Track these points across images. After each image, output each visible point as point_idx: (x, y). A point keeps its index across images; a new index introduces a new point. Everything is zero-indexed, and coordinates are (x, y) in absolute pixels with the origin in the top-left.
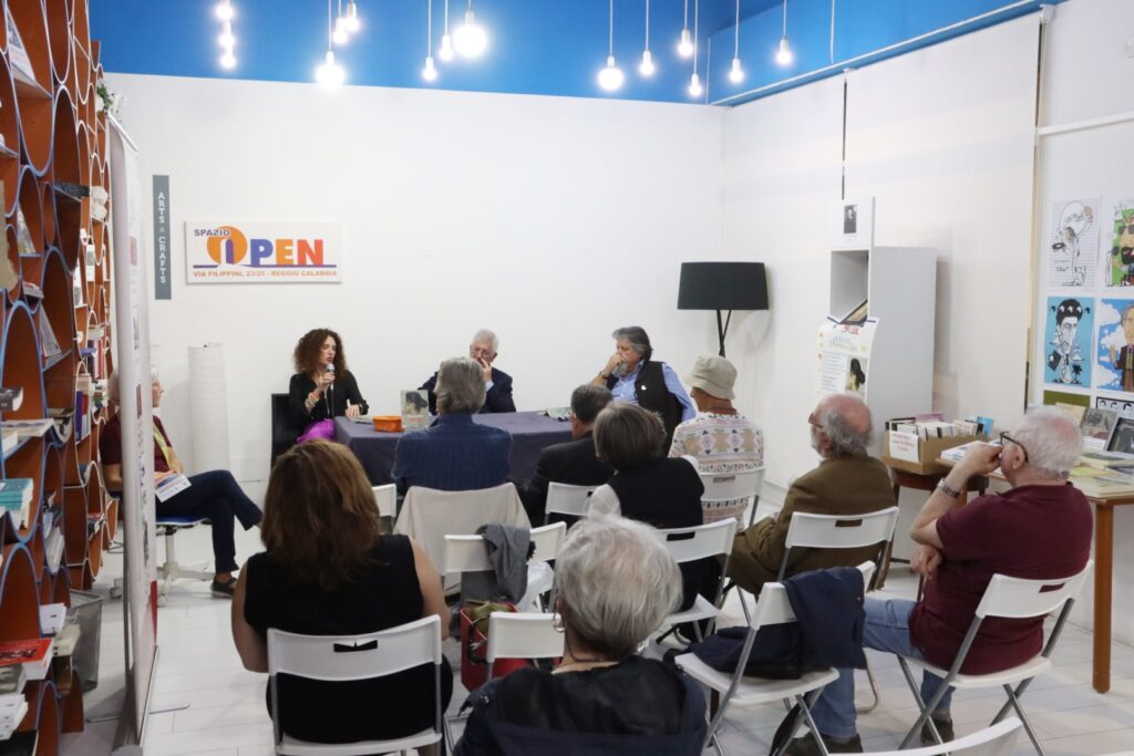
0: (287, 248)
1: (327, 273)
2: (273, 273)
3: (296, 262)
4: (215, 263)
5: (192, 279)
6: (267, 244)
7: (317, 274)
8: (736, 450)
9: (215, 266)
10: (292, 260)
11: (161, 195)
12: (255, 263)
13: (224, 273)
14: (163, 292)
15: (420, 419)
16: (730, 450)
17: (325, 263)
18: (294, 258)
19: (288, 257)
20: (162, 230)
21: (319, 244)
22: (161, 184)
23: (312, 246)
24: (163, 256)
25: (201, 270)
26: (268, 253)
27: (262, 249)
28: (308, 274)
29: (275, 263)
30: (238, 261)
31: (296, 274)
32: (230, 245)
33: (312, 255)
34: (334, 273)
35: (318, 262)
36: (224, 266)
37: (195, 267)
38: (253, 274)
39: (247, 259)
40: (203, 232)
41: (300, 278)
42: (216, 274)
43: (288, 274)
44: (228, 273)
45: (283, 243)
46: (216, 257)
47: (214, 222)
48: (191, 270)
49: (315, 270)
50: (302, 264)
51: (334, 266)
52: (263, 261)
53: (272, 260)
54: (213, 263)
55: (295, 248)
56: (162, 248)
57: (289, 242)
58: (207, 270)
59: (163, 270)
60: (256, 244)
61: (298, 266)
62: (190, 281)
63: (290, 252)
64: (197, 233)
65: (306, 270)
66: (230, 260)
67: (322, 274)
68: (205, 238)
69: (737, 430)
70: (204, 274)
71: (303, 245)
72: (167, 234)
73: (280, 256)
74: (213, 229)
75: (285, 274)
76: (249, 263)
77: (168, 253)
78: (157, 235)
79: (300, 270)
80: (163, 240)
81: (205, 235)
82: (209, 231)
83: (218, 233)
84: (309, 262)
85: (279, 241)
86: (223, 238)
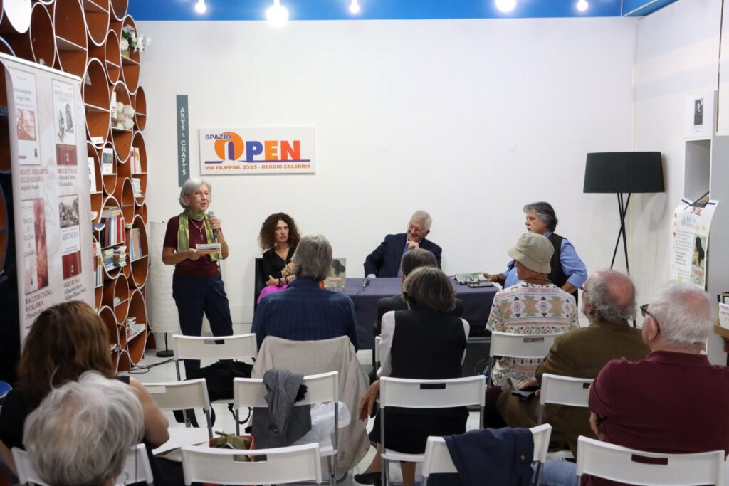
0: (273, 147)
1: (303, 166)
2: (263, 167)
3: (280, 158)
4: (220, 160)
5: (205, 172)
6: (258, 144)
7: (296, 166)
8: (544, 314)
9: (221, 162)
10: (277, 157)
11: (182, 110)
12: (250, 159)
13: (226, 167)
15: (338, 281)
16: (539, 315)
17: (302, 158)
18: (279, 155)
19: (273, 154)
20: (183, 135)
21: (297, 144)
22: (182, 101)
23: (292, 145)
24: (184, 155)
25: (211, 165)
26: (259, 151)
27: (254, 148)
28: (289, 166)
29: (264, 159)
30: (237, 159)
31: (280, 167)
32: (231, 145)
33: (292, 152)
34: (309, 166)
35: (296, 158)
36: (227, 162)
37: (206, 162)
38: (248, 168)
39: (244, 156)
40: (212, 136)
41: (283, 170)
42: (221, 168)
43: (274, 167)
44: (230, 167)
45: (269, 144)
46: (221, 155)
47: (220, 128)
48: (204, 165)
49: (294, 164)
50: (284, 160)
51: (309, 161)
52: (255, 157)
53: (262, 156)
54: (218, 159)
55: (279, 148)
56: (183, 149)
57: (275, 143)
58: (214, 165)
59: (184, 165)
60: (250, 144)
61: (282, 161)
62: (202, 173)
63: (275, 151)
64: (208, 137)
65: (288, 164)
66: (232, 157)
67: (300, 166)
68: (213, 141)
69: (546, 297)
70: (212, 168)
71: (285, 145)
72: (187, 139)
74: (218, 134)
75: (272, 168)
76: (246, 159)
77: (187, 153)
78: (180, 139)
79: (283, 164)
80: (183, 143)
81: (213, 138)
82: (216, 136)
83: (223, 137)
84: (290, 157)
85: (267, 143)
86: (226, 141)
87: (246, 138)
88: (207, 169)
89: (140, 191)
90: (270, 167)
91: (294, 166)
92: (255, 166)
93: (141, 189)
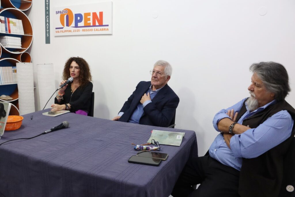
0: (88, 17)
1: (104, 29)
2: (83, 30)
3: (92, 25)
7: (100, 30)
9: (62, 28)
10: (90, 23)
12: (76, 26)
13: (65, 31)
14: (48, 41)
17: (104, 24)
18: (91, 22)
19: (88, 22)
20: (47, 13)
21: (101, 14)
23: (98, 15)
24: (48, 24)
26: (81, 21)
27: (79, 18)
28: (97, 30)
29: (83, 25)
30: (70, 25)
31: (91, 30)
32: (67, 17)
33: (98, 20)
34: (108, 29)
35: (101, 24)
36: (66, 28)
37: (56, 28)
38: (76, 31)
40: (59, 12)
41: (93, 32)
43: (89, 30)
44: (67, 31)
45: (87, 14)
46: (62, 23)
47: (62, 7)
48: (55, 30)
49: (99, 28)
50: (94, 25)
51: (108, 25)
52: (80, 24)
53: (82, 23)
54: (62, 26)
55: (91, 17)
56: (47, 21)
57: (89, 14)
59: (48, 30)
60: (77, 15)
62: (55, 35)
63: (89, 19)
64: (57, 13)
65: (96, 28)
66: (68, 25)
67: (102, 30)
68: (59, 15)
70: (59, 32)
72: (49, 15)
73: (85, 22)
74: (61, 10)
76: (74, 26)
78: (46, 15)
79: (93, 28)
80: (48, 17)
81: (59, 13)
82: (61, 11)
83: (64, 12)
84: (97, 24)
85: (85, 14)
86: (65, 14)
87: (74, 12)
88: (56, 32)
89: (21, 45)
90: (87, 30)
91: (99, 30)
92: (79, 30)
93: (22, 44)
